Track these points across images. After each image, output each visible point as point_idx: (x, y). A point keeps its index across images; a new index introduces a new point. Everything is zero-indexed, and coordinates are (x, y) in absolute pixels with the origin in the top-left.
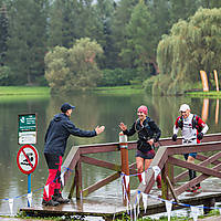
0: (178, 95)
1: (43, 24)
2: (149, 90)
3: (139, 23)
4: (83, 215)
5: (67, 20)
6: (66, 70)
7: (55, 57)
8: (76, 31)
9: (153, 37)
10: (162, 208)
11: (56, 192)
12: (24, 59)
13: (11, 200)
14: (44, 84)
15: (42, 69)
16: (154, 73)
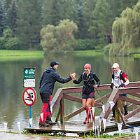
0: (126, 56)
1: (39, 10)
2: (107, 53)
3: (101, 10)
4: (65, 132)
5: (54, 8)
6: (54, 40)
7: (47, 32)
8: (61, 15)
9: (110, 19)
10: (116, 128)
11: (48, 118)
12: (27, 33)
13: (19, 123)
14: (40, 49)
15: (39, 39)
16: (110, 42)
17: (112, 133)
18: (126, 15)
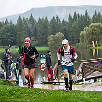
0: (86, 48)
1: (47, 28)
2: (78, 47)
3: (74, 28)
4: (59, 83)
5: (54, 27)
6: (53, 42)
7: (50, 38)
8: (57, 30)
9: (78, 32)
10: (82, 80)
12: (41, 39)
14: (48, 46)
15: (47, 42)
16: (79, 42)
17: (81, 83)
18: (85, 30)
